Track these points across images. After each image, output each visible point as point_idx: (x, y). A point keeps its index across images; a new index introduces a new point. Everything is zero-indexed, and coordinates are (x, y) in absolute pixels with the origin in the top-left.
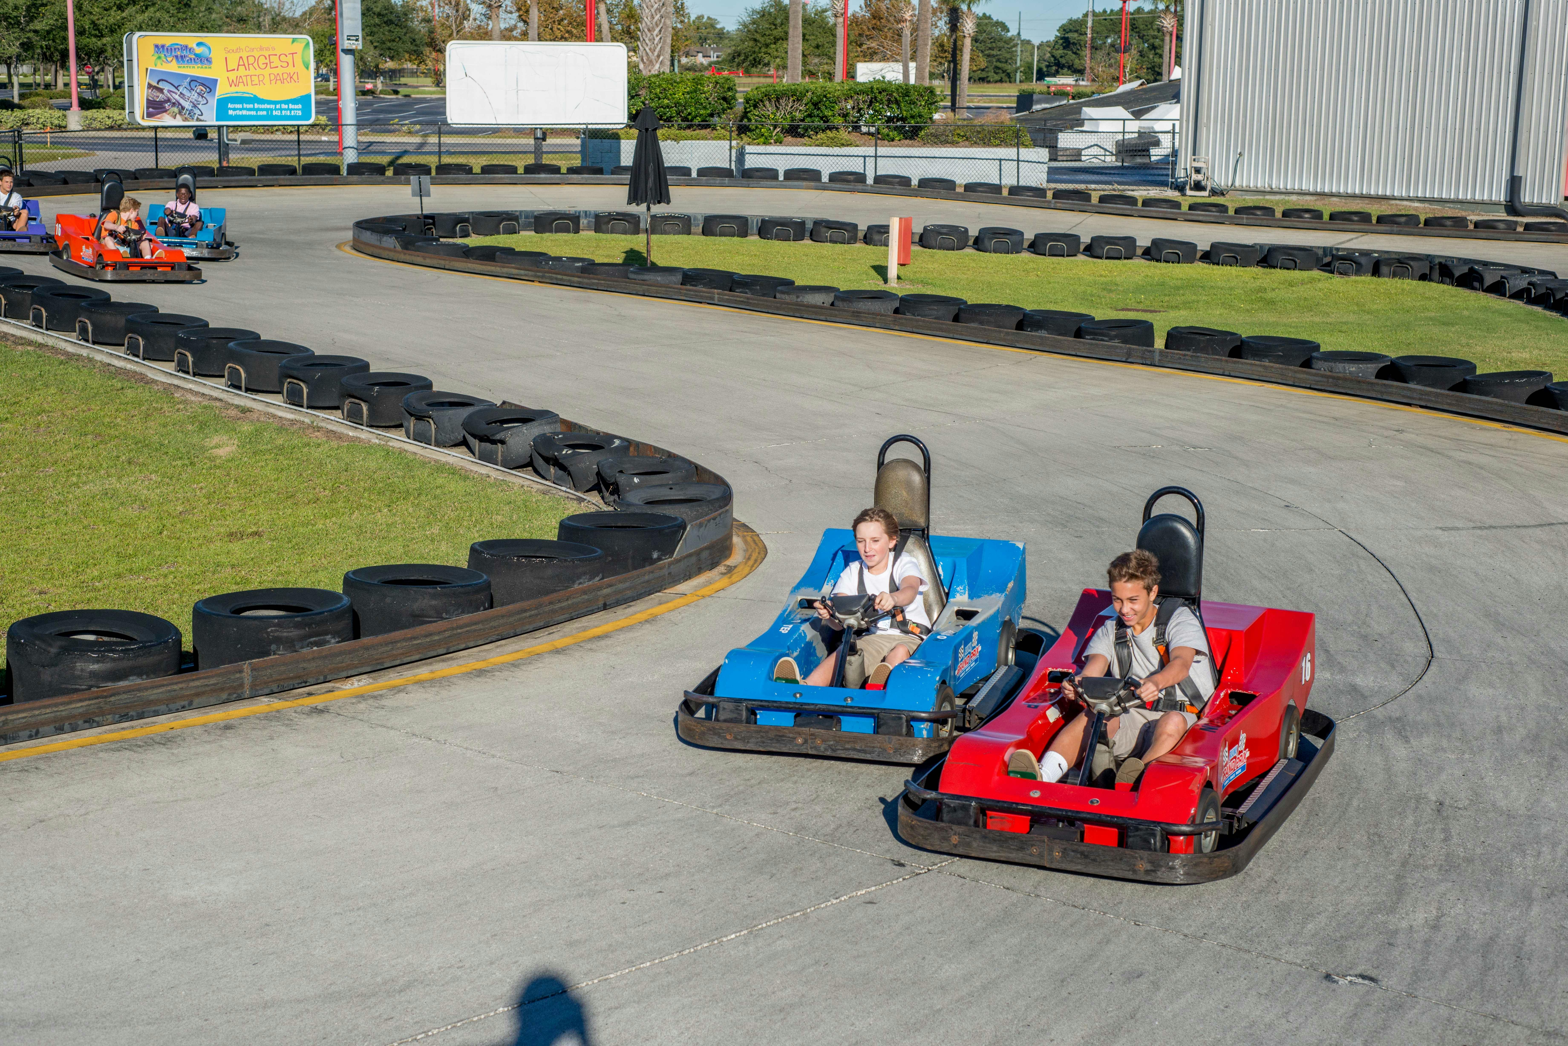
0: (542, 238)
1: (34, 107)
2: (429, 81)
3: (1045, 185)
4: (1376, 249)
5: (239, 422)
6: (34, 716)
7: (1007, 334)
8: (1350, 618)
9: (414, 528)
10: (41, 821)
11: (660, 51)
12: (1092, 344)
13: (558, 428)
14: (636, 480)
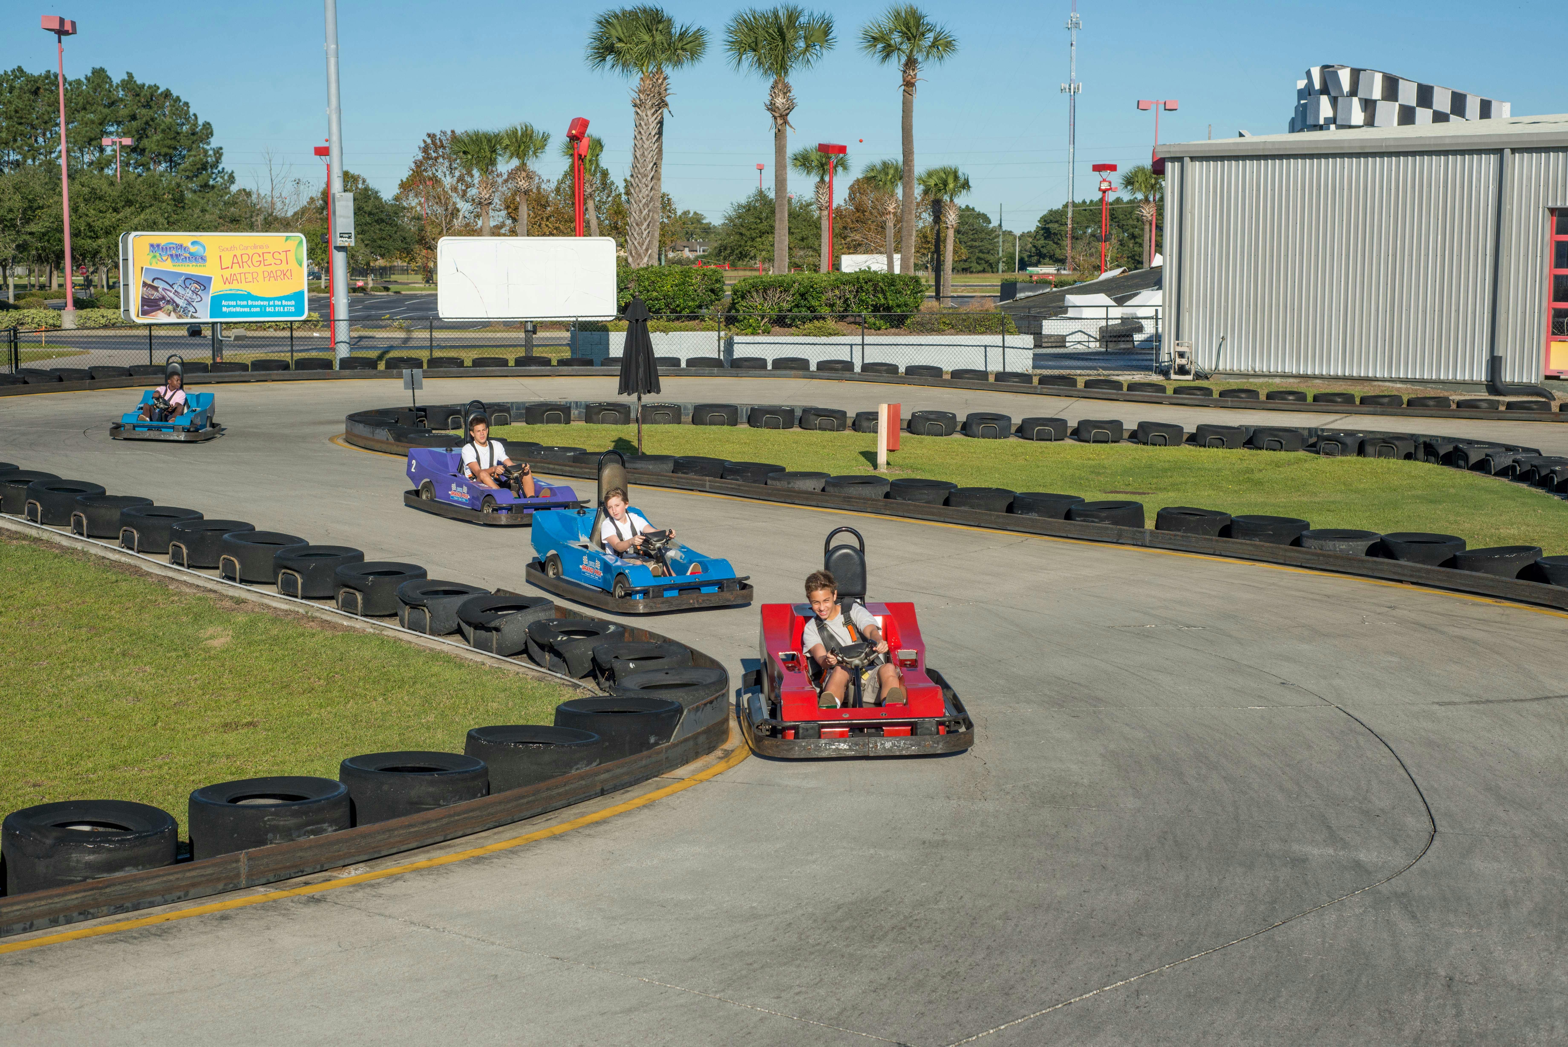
0: (533, 430)
1: (29, 307)
2: (419, 277)
3: (1030, 371)
4: (1360, 429)
5: (234, 613)
6: (29, 908)
7: (998, 516)
8: (1351, 794)
9: (409, 716)
10: (36, 1015)
11: (648, 245)
12: (1082, 526)
13: (553, 614)
14: (632, 665)
